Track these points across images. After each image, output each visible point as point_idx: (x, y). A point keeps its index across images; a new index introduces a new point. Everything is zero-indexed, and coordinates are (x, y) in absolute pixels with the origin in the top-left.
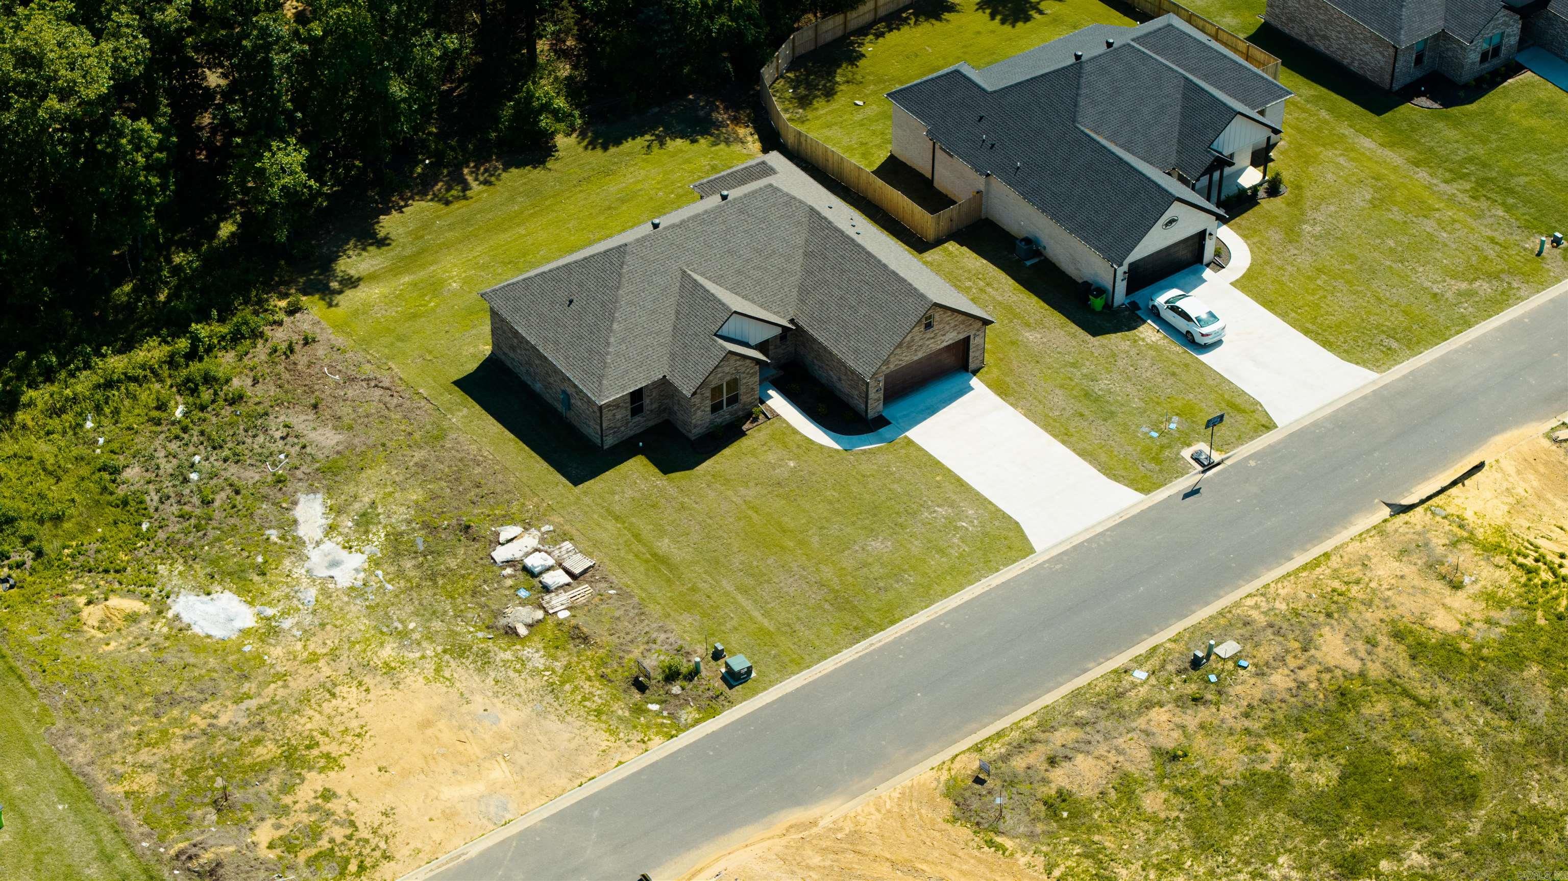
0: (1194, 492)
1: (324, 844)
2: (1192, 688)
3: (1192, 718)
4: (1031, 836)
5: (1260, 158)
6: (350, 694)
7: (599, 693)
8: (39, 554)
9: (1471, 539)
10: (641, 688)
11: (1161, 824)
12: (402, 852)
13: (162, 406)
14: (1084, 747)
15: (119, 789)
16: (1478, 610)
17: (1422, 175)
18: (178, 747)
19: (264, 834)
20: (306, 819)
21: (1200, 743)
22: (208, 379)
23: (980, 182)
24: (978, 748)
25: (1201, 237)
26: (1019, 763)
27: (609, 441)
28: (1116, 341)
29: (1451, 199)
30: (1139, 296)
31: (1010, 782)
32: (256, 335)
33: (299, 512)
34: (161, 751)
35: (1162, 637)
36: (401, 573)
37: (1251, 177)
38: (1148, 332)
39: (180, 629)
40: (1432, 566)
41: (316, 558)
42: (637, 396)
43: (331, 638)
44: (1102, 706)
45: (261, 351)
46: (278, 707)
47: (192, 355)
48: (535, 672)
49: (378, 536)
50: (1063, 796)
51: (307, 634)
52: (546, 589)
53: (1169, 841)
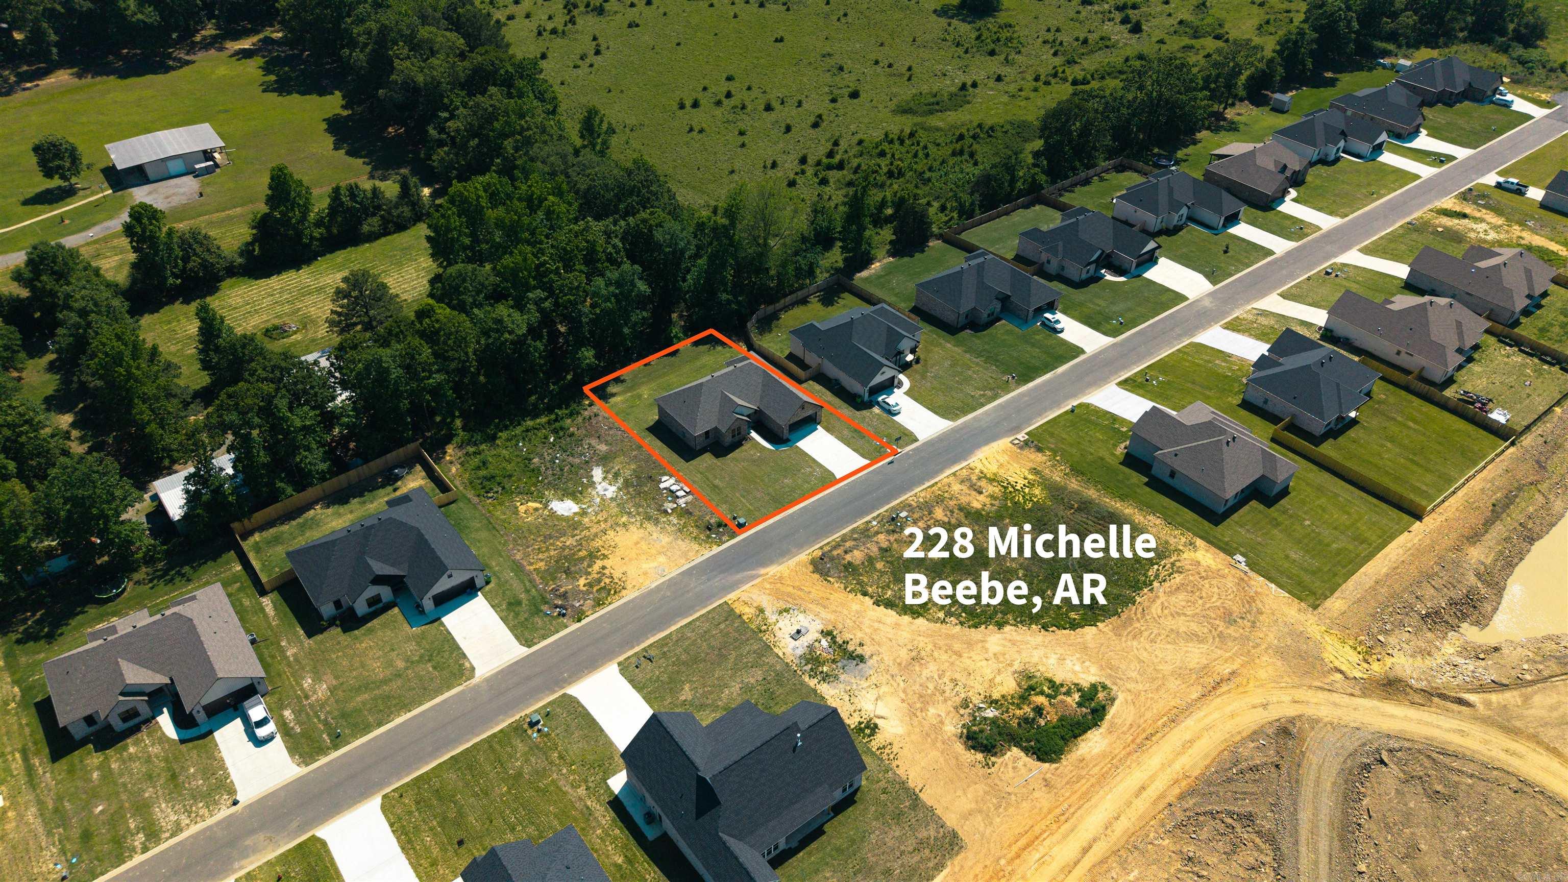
0: (891, 462)
1: (602, 584)
2: (892, 528)
3: (892, 538)
4: (839, 577)
5: (913, 351)
6: (611, 533)
7: (695, 532)
8: (503, 488)
9: (985, 477)
10: (710, 529)
11: (882, 573)
12: (629, 586)
13: (546, 438)
14: (856, 547)
15: (532, 568)
16: (988, 501)
17: (968, 356)
18: (552, 553)
19: (582, 581)
20: (596, 576)
21: (895, 546)
22: (562, 428)
23: (820, 361)
24: (821, 548)
25: (893, 378)
26: (835, 553)
27: (698, 448)
28: (865, 413)
29: (977, 364)
30: (872, 398)
31: (832, 559)
32: (578, 413)
33: (594, 473)
34: (546, 554)
35: (882, 510)
36: (628, 493)
37: (910, 358)
38: (876, 410)
39: (553, 513)
40: (972, 486)
41: (599, 488)
42: (707, 433)
43: (605, 514)
44: (862, 533)
45: (580, 419)
46: (587, 539)
47: (556, 420)
48: (674, 525)
49: (621, 480)
50: (850, 563)
51: (597, 514)
52: (678, 497)
53: (886, 579)
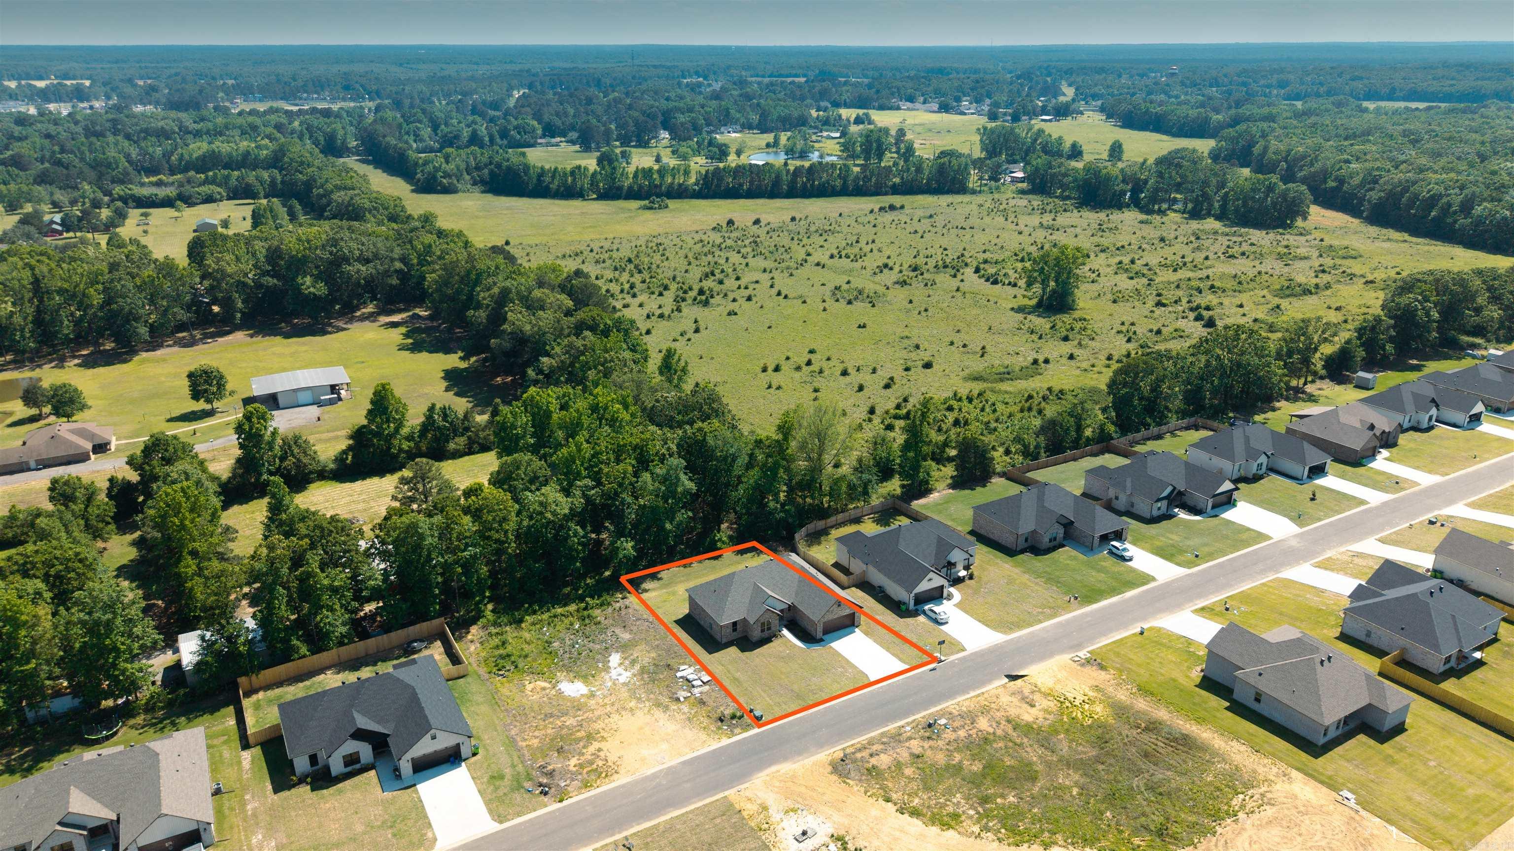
0: (934, 669)
1: (594, 766)
2: (927, 734)
3: (926, 744)
4: (860, 780)
5: (967, 568)
6: (615, 717)
7: (706, 721)
8: (516, 667)
9: (1040, 691)
10: (721, 720)
11: (911, 779)
12: (622, 771)
13: (572, 624)
14: (884, 751)
15: (524, 744)
16: (1041, 715)
17: (1027, 576)
18: (549, 731)
19: (573, 761)
20: (590, 757)
21: (929, 753)
22: (589, 616)
23: (864, 567)
24: (844, 749)
25: (942, 587)
26: (859, 755)
27: (724, 641)
28: (910, 620)
29: (1037, 584)
30: (918, 607)
31: (855, 761)
32: (609, 604)
33: (611, 658)
34: (543, 732)
35: (918, 716)
36: (642, 679)
37: (963, 573)
38: (921, 618)
39: (560, 692)
40: (1024, 699)
41: (614, 673)
42: (735, 624)
43: (613, 698)
44: (892, 737)
45: (610, 610)
46: (589, 720)
47: (585, 609)
48: (684, 713)
49: (637, 667)
50: (874, 767)
51: (605, 697)
52: (693, 686)
53: (914, 785)
